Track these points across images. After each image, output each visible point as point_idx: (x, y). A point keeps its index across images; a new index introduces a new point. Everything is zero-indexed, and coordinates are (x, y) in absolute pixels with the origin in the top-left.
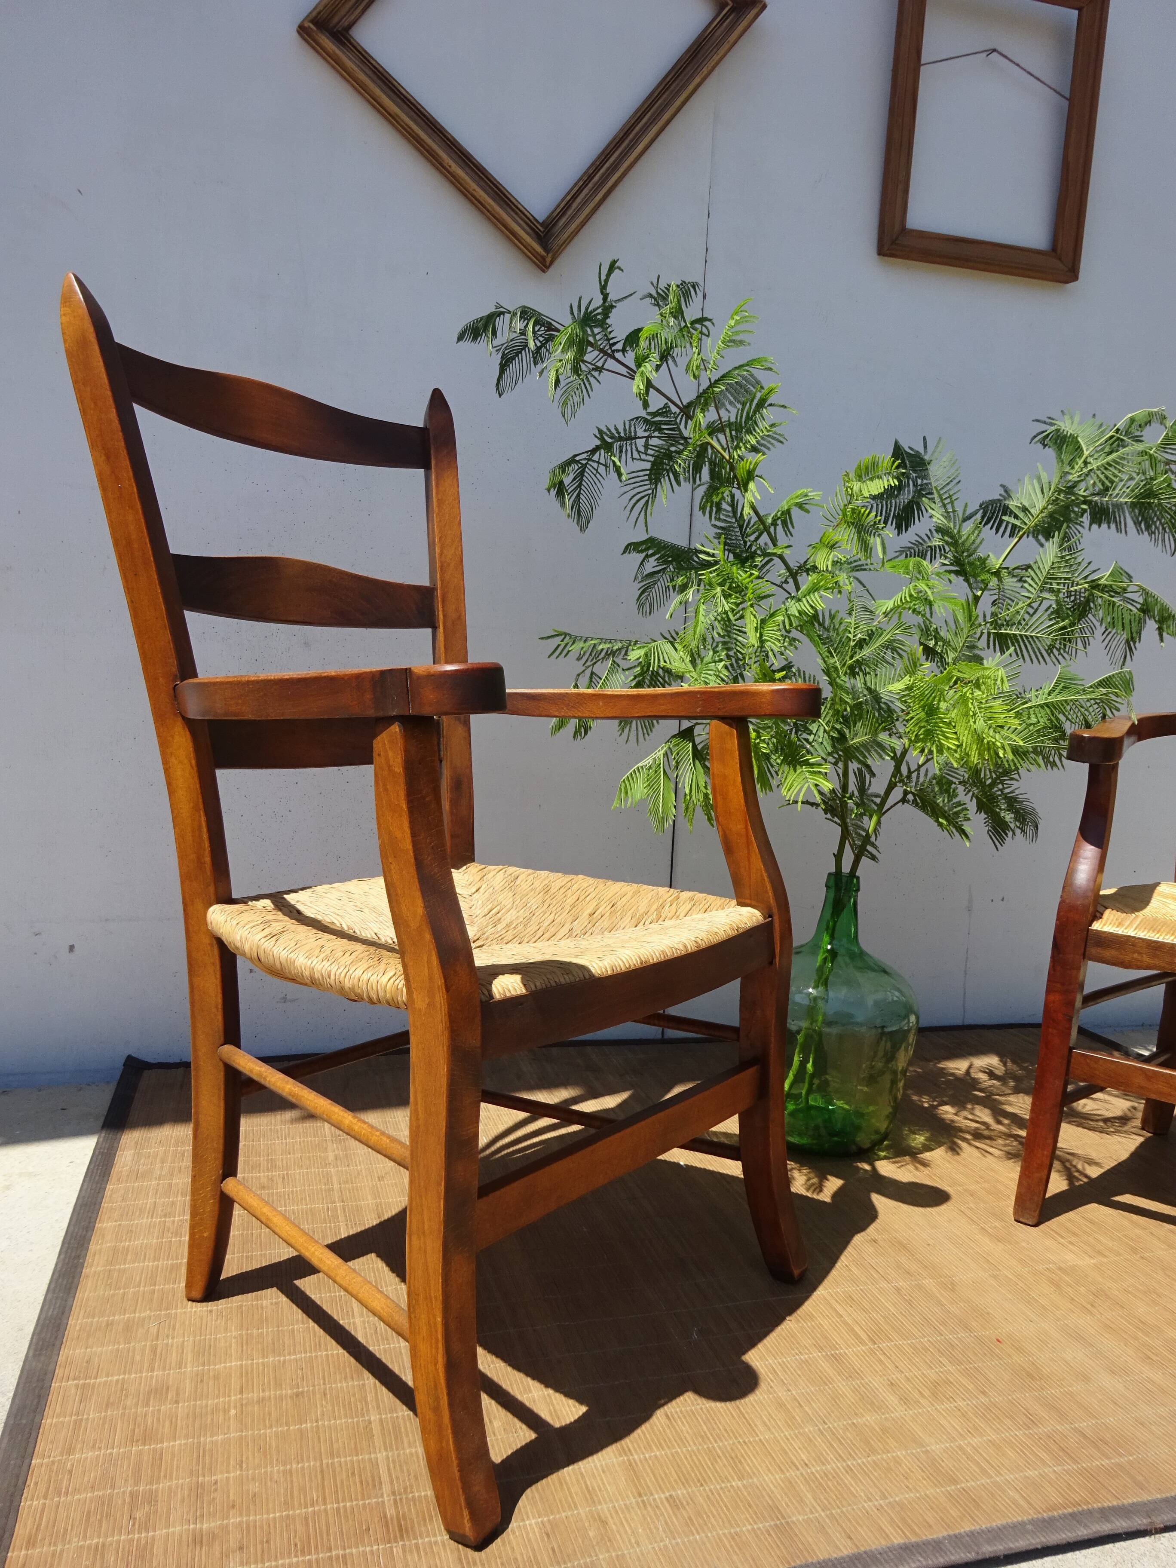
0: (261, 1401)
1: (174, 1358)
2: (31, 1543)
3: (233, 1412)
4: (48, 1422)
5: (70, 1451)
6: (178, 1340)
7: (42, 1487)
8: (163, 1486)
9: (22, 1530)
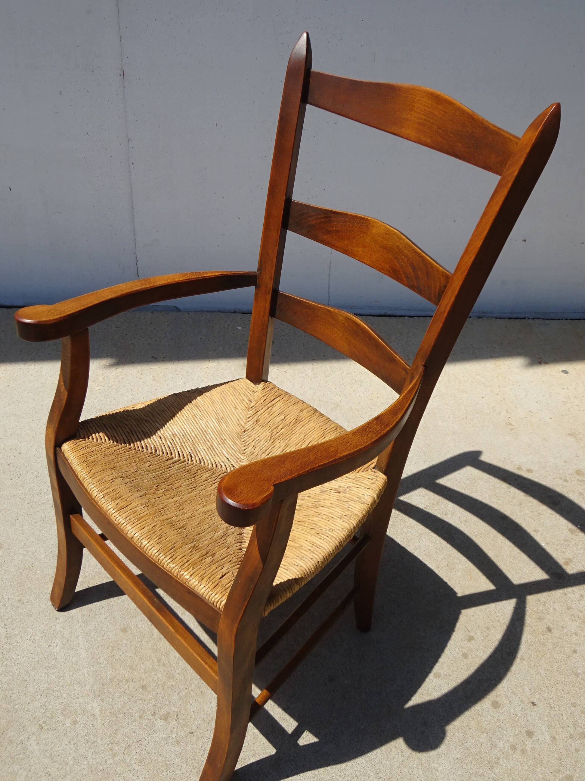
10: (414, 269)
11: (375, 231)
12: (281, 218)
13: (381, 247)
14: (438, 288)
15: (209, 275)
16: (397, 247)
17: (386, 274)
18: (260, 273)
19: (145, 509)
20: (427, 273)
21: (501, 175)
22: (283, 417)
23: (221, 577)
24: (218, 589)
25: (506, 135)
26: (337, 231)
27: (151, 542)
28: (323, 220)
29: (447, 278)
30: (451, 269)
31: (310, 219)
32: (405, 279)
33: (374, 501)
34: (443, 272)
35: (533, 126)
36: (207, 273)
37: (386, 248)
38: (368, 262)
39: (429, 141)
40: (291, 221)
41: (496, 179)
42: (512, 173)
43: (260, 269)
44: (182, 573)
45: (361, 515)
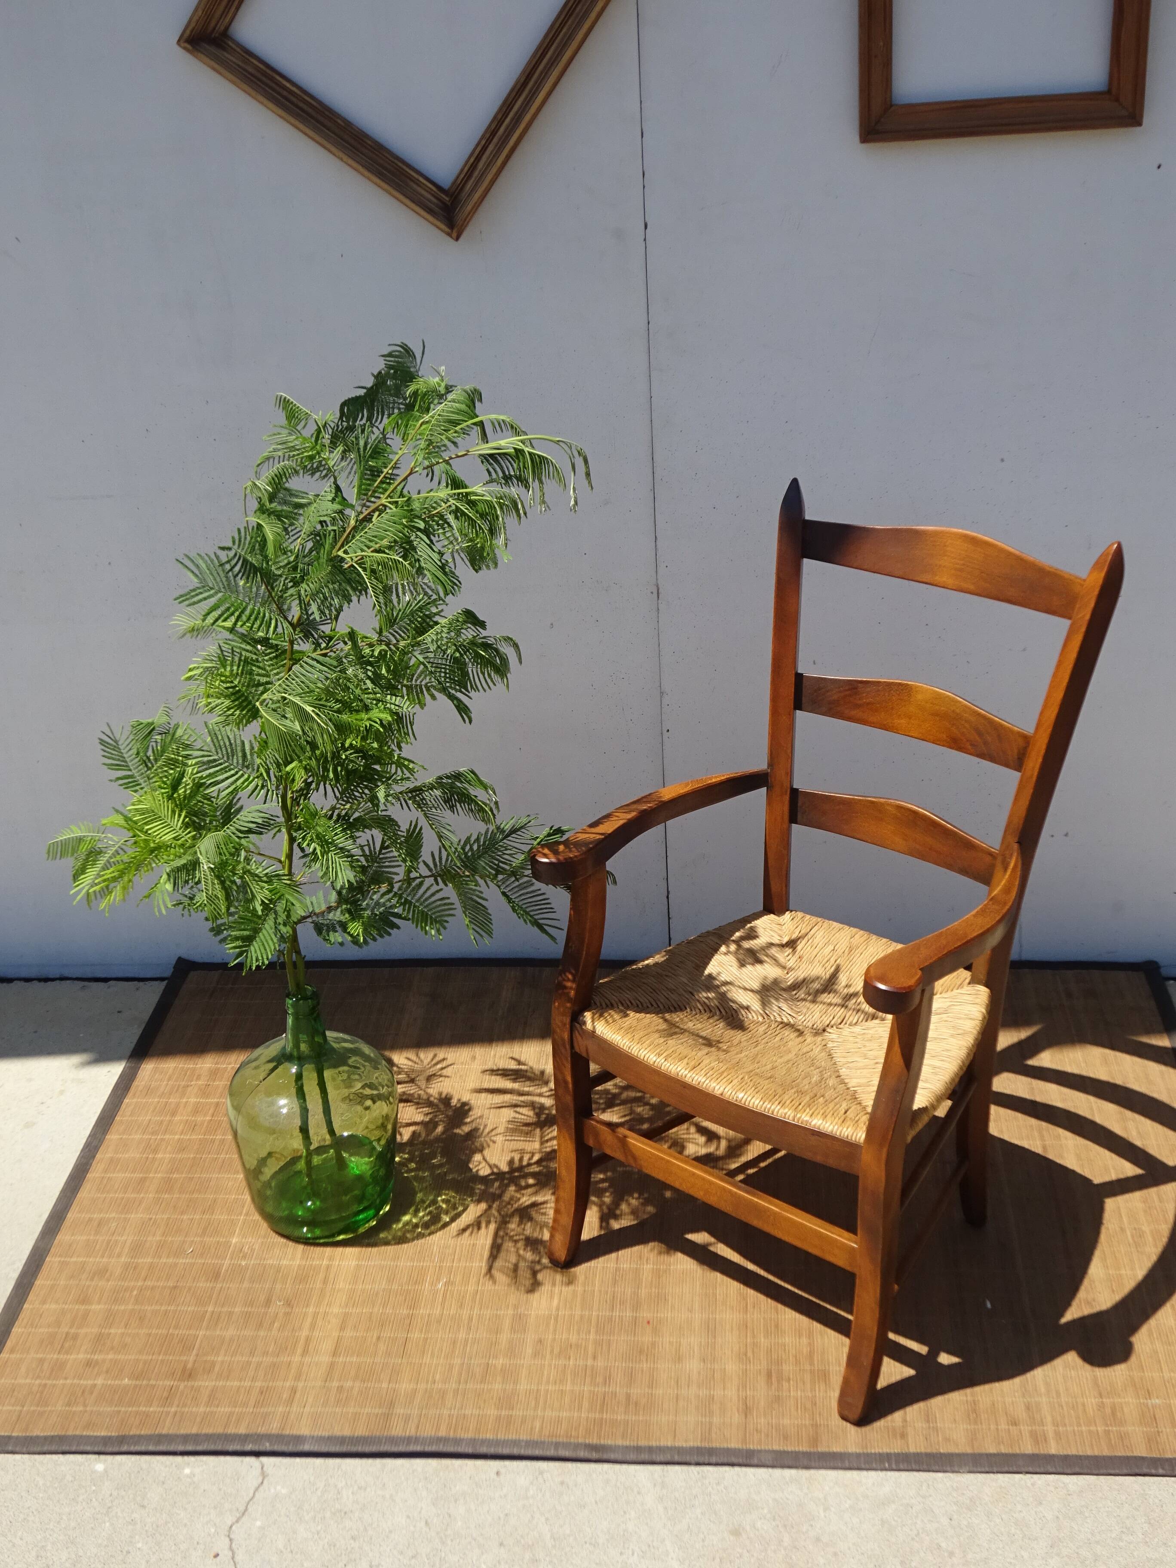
0: (153, 1288)
1: (118, 1250)
2: (12, 1351)
3: (135, 1293)
4: (38, 1282)
5: (44, 1302)
6: (124, 1238)
7: (25, 1321)
8: (83, 1331)
9: (9, 1344)
10: (980, 734)
11: (920, 697)
12: (792, 697)
13: (932, 714)
14: (1016, 751)
15: (714, 780)
16: (953, 711)
17: (943, 746)
18: (772, 770)
19: (721, 1065)
20: (999, 736)
21: (1070, 618)
22: (831, 947)
23: (846, 1112)
24: (848, 1123)
25: (1066, 576)
26: (868, 704)
27: (749, 1093)
28: (847, 693)
29: (1027, 740)
30: (1029, 728)
31: (829, 694)
32: (970, 747)
33: (984, 1017)
34: (1019, 732)
35: (1097, 565)
36: (711, 779)
37: (937, 715)
38: (915, 735)
39: (972, 587)
40: (804, 700)
41: (1064, 624)
42: (1084, 616)
43: (771, 764)
44: (799, 1115)
45: (975, 1032)
